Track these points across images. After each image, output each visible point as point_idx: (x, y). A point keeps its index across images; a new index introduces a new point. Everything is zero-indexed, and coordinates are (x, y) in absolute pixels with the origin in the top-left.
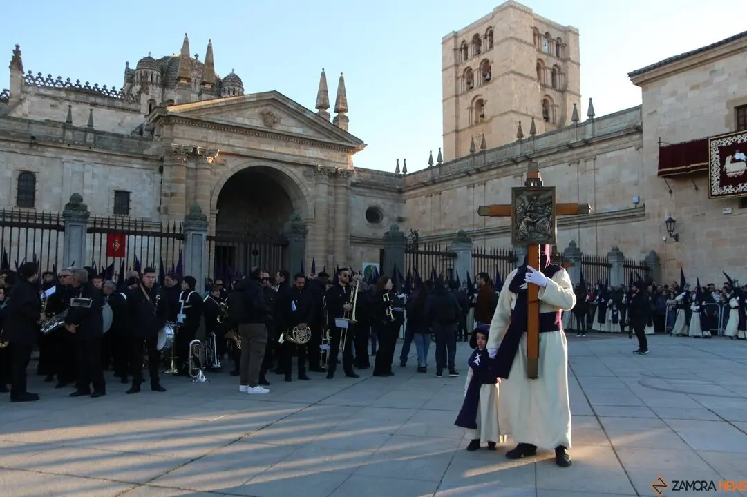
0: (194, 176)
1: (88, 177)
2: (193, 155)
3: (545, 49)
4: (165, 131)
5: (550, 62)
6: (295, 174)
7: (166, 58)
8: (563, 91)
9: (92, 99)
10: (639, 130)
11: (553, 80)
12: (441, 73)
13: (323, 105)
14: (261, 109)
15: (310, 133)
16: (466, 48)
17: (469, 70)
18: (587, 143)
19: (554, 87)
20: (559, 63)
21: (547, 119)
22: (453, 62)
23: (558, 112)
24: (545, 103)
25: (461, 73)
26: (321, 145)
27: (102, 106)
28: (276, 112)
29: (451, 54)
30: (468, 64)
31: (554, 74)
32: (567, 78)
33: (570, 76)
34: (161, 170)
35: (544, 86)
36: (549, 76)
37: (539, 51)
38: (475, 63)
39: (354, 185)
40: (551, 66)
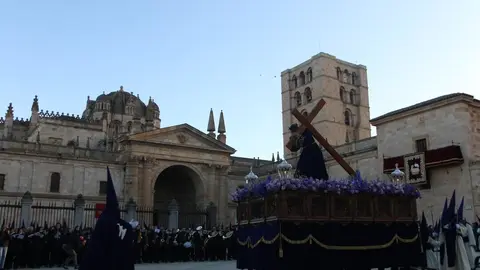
0: (143, 171)
1: (86, 174)
2: (142, 161)
3: (345, 80)
4: (127, 148)
5: (348, 88)
6: (197, 169)
7: (112, 94)
8: (358, 105)
9: (76, 124)
10: (376, 149)
11: (351, 99)
12: (281, 95)
13: (211, 128)
14: (178, 134)
15: (205, 146)
16: (296, 80)
17: (298, 93)
18: (352, 154)
19: (352, 103)
20: (354, 88)
21: (347, 123)
22: (288, 88)
23: (355, 119)
24: (347, 114)
25: (293, 96)
26: (210, 152)
27: (82, 128)
28: (186, 135)
29: (287, 83)
30: (298, 90)
31: (351, 95)
32: (360, 98)
33: (362, 96)
34: (125, 170)
35: (345, 103)
36: (348, 97)
37: (341, 82)
38: (301, 89)
39: (229, 173)
40: (349, 90)
